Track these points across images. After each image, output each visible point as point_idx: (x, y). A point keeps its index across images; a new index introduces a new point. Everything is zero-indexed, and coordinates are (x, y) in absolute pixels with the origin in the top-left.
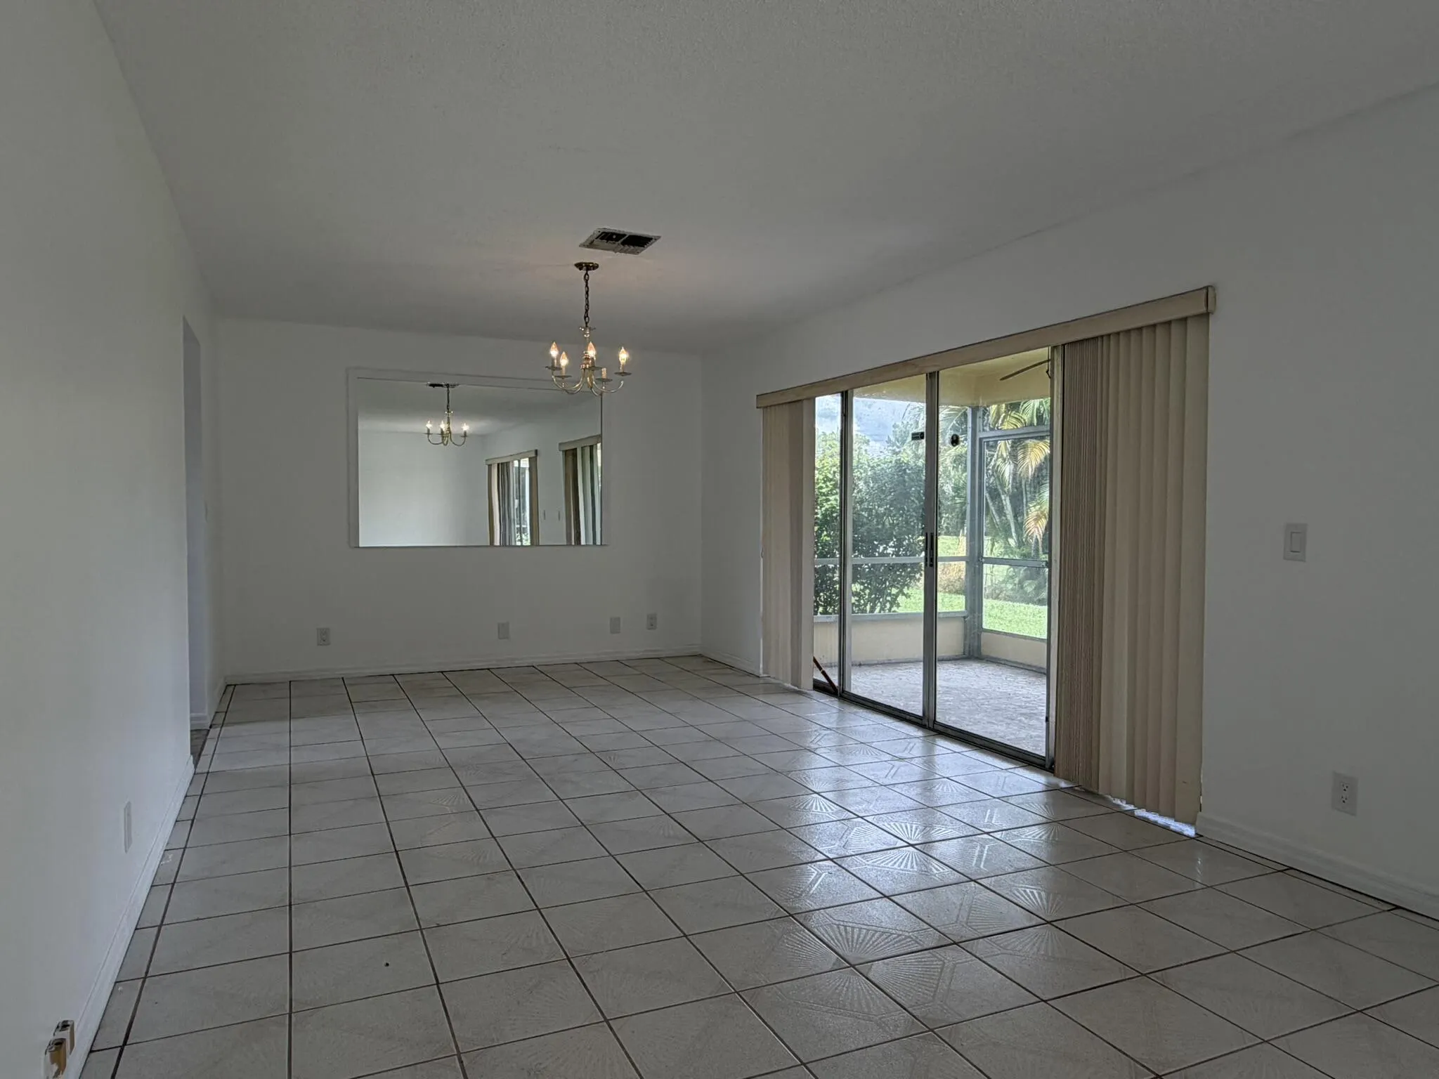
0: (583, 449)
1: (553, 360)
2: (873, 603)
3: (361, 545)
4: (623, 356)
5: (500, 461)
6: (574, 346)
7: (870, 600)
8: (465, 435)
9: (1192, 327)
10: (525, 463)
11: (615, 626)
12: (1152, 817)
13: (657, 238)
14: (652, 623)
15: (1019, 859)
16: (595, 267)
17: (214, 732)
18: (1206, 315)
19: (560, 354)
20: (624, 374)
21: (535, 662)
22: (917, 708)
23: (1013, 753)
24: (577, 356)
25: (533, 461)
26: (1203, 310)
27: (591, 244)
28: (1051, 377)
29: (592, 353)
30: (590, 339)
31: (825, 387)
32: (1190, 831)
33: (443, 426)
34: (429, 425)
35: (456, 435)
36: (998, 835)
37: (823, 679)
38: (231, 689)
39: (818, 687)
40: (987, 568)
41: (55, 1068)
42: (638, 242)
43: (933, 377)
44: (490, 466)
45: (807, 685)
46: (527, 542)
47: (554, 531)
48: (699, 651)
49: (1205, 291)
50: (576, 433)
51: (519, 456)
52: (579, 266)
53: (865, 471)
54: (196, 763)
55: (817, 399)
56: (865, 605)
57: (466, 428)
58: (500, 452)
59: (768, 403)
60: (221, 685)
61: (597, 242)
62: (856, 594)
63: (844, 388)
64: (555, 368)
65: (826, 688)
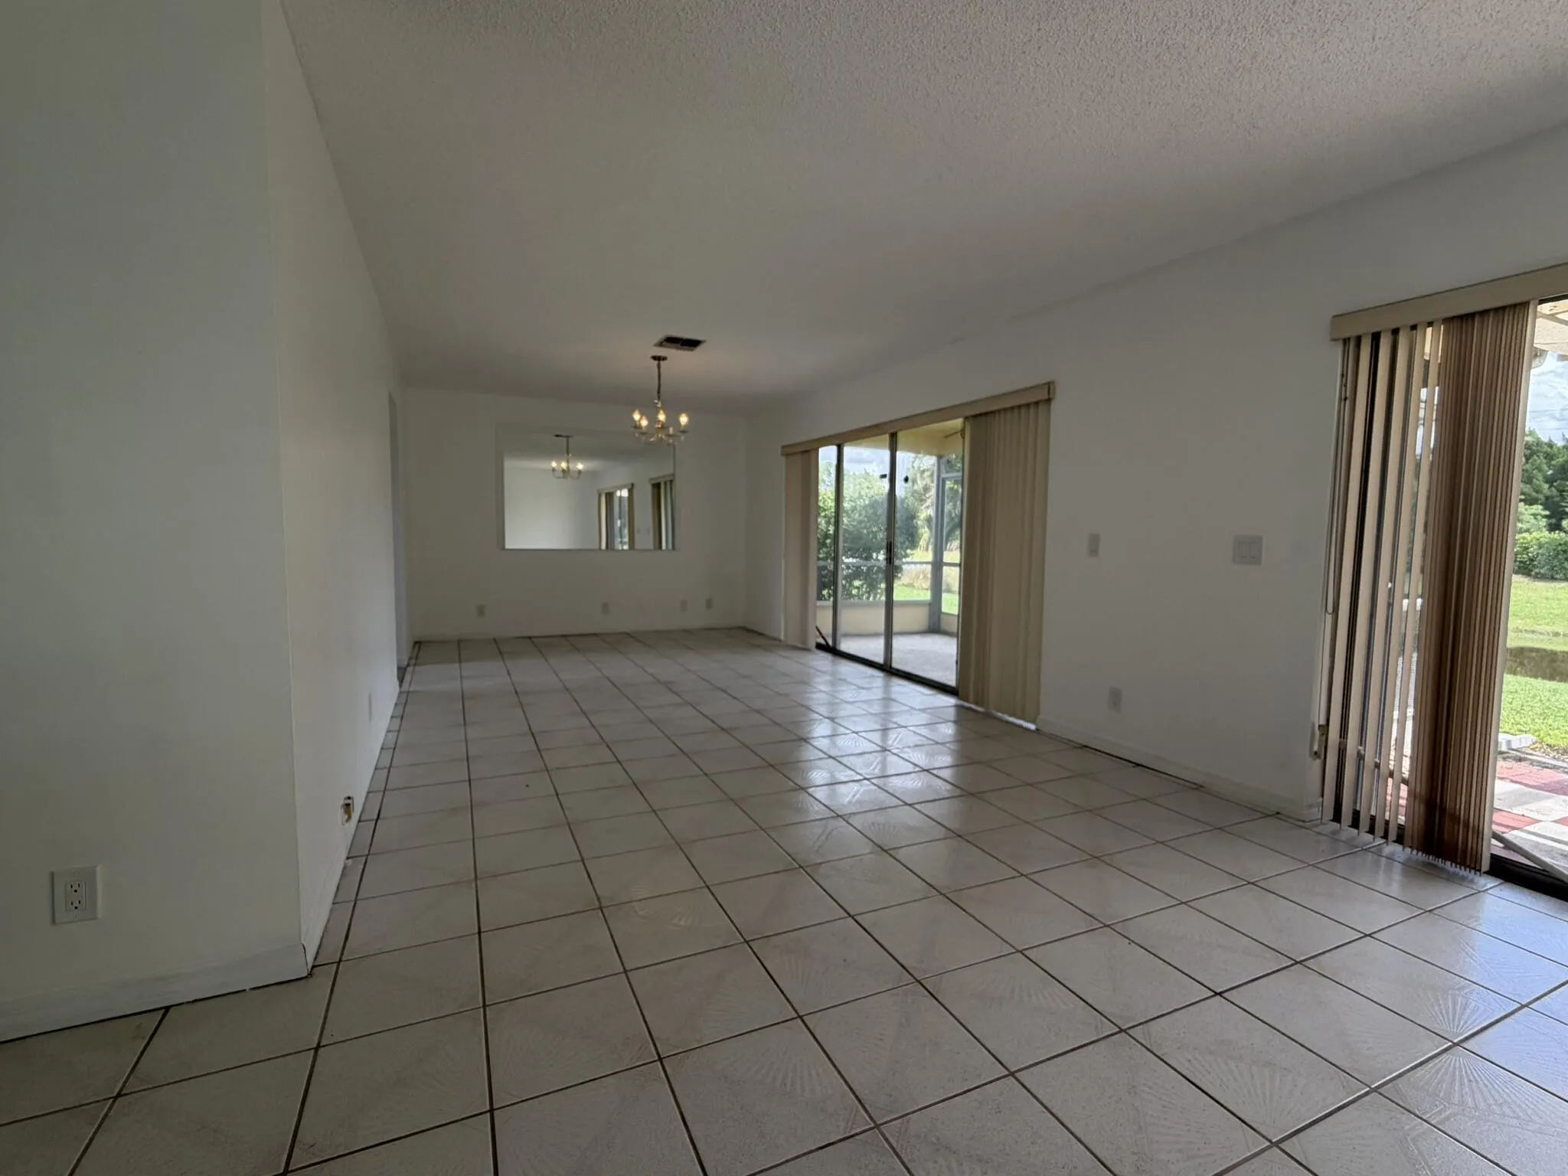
0: (665, 483)
1: (636, 422)
2: (869, 593)
3: (507, 546)
4: (684, 419)
5: (607, 491)
6: (650, 413)
7: (866, 592)
8: (580, 472)
9: (1041, 407)
10: (625, 493)
11: (684, 605)
12: (1012, 719)
13: (704, 341)
14: (709, 604)
15: (920, 740)
16: (664, 359)
17: (410, 669)
18: (1049, 401)
19: (641, 418)
20: (683, 432)
21: (628, 631)
22: (880, 659)
23: (936, 685)
24: (653, 420)
25: (631, 491)
26: (1046, 397)
27: (660, 344)
28: (963, 438)
29: (662, 417)
30: (662, 408)
31: (826, 441)
32: (1032, 727)
33: (564, 465)
34: (554, 464)
35: (574, 471)
36: (911, 728)
37: (823, 642)
38: (418, 644)
39: (819, 647)
40: (945, 569)
41: (346, 817)
42: (692, 344)
43: (893, 437)
44: (600, 496)
45: (812, 645)
46: (626, 547)
47: (645, 540)
48: (741, 624)
49: (1047, 386)
50: (660, 471)
51: (621, 488)
52: (655, 358)
53: (864, 500)
54: (401, 686)
55: (820, 449)
56: (862, 595)
57: (580, 466)
58: (607, 485)
59: (789, 451)
60: (411, 644)
61: (665, 343)
62: (858, 588)
63: (837, 442)
64: (637, 427)
65: (823, 647)
